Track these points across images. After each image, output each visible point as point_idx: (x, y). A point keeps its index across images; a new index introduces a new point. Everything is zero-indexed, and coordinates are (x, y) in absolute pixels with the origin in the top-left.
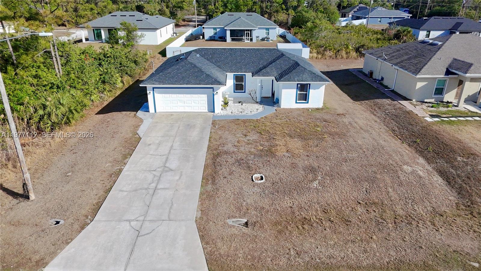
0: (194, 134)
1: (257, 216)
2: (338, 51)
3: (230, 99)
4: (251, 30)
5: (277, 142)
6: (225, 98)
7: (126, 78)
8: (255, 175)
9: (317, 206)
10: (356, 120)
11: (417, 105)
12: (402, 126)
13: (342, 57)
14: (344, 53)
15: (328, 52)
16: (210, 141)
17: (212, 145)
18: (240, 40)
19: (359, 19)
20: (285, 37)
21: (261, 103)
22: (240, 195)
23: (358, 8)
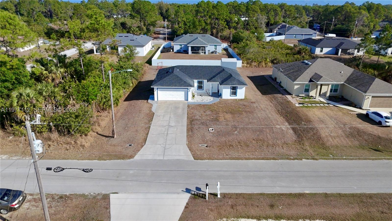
0: (180, 111)
1: (211, 144)
2: (260, 63)
3: (196, 93)
4: (204, 47)
5: (220, 115)
6: (193, 93)
7: (134, 80)
8: (210, 129)
9: (236, 141)
10: (260, 105)
11: (294, 98)
12: (283, 108)
13: (263, 66)
14: (263, 64)
15: (254, 63)
16: (187, 114)
17: (189, 116)
18: (198, 53)
19: (281, 35)
20: (228, 50)
21: (212, 96)
22: (204, 136)
23: (281, 25)
